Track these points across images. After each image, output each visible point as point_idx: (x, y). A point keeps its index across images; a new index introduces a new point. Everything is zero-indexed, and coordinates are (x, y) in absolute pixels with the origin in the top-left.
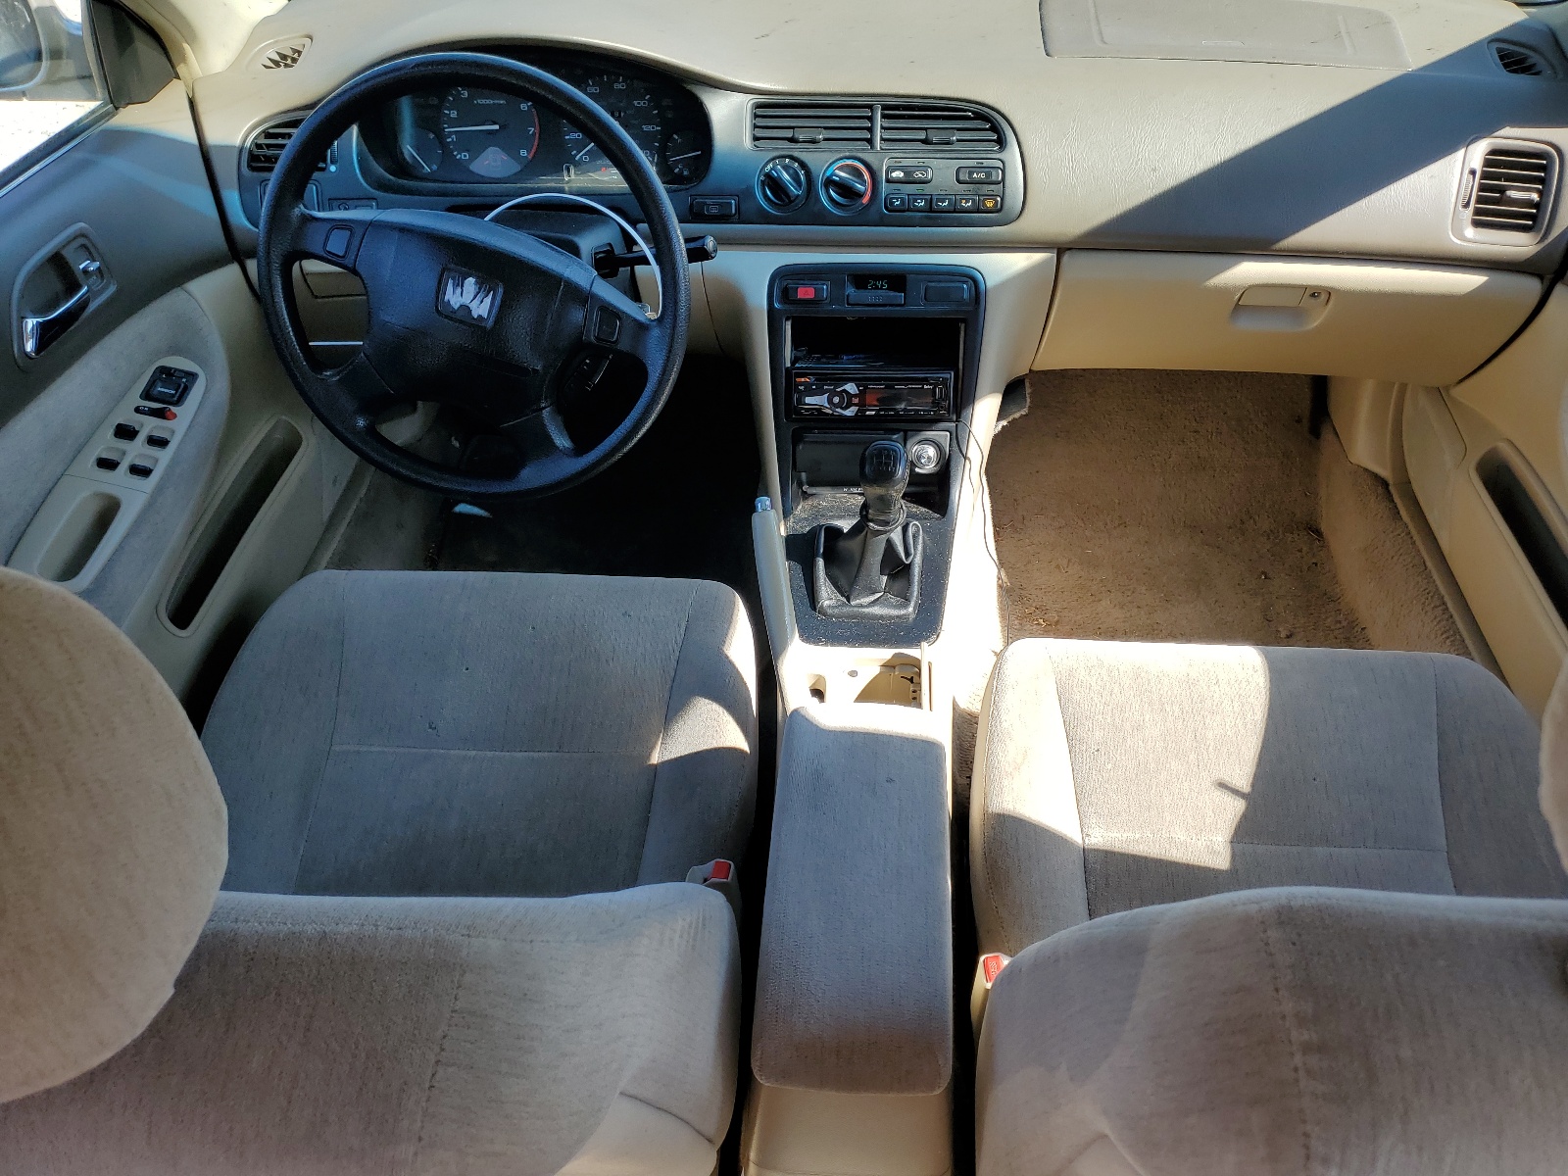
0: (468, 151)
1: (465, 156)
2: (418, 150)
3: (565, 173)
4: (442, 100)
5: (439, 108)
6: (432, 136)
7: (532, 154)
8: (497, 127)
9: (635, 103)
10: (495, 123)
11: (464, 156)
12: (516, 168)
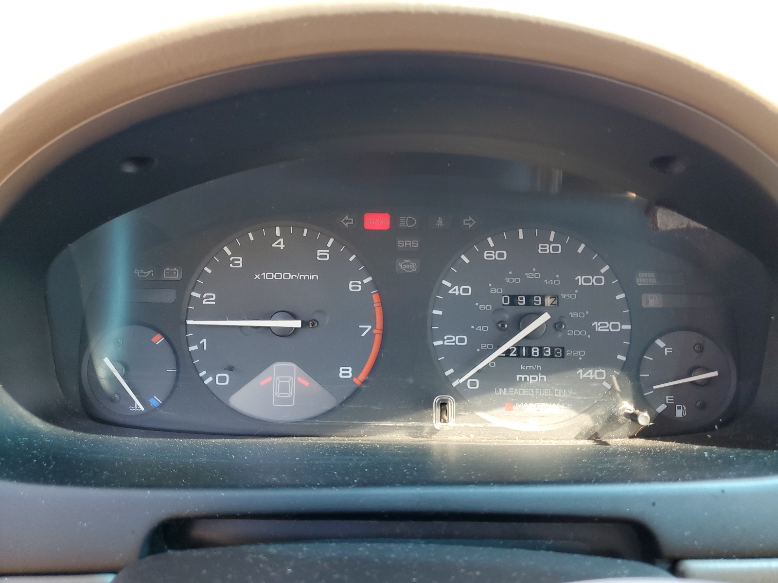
0: (230, 369)
1: (222, 379)
2: (126, 368)
3: (437, 411)
4: (190, 269)
5: (182, 287)
6: (159, 340)
7: (362, 376)
8: (297, 324)
9: (581, 279)
10: (294, 317)
11: (219, 380)
12: (327, 402)
